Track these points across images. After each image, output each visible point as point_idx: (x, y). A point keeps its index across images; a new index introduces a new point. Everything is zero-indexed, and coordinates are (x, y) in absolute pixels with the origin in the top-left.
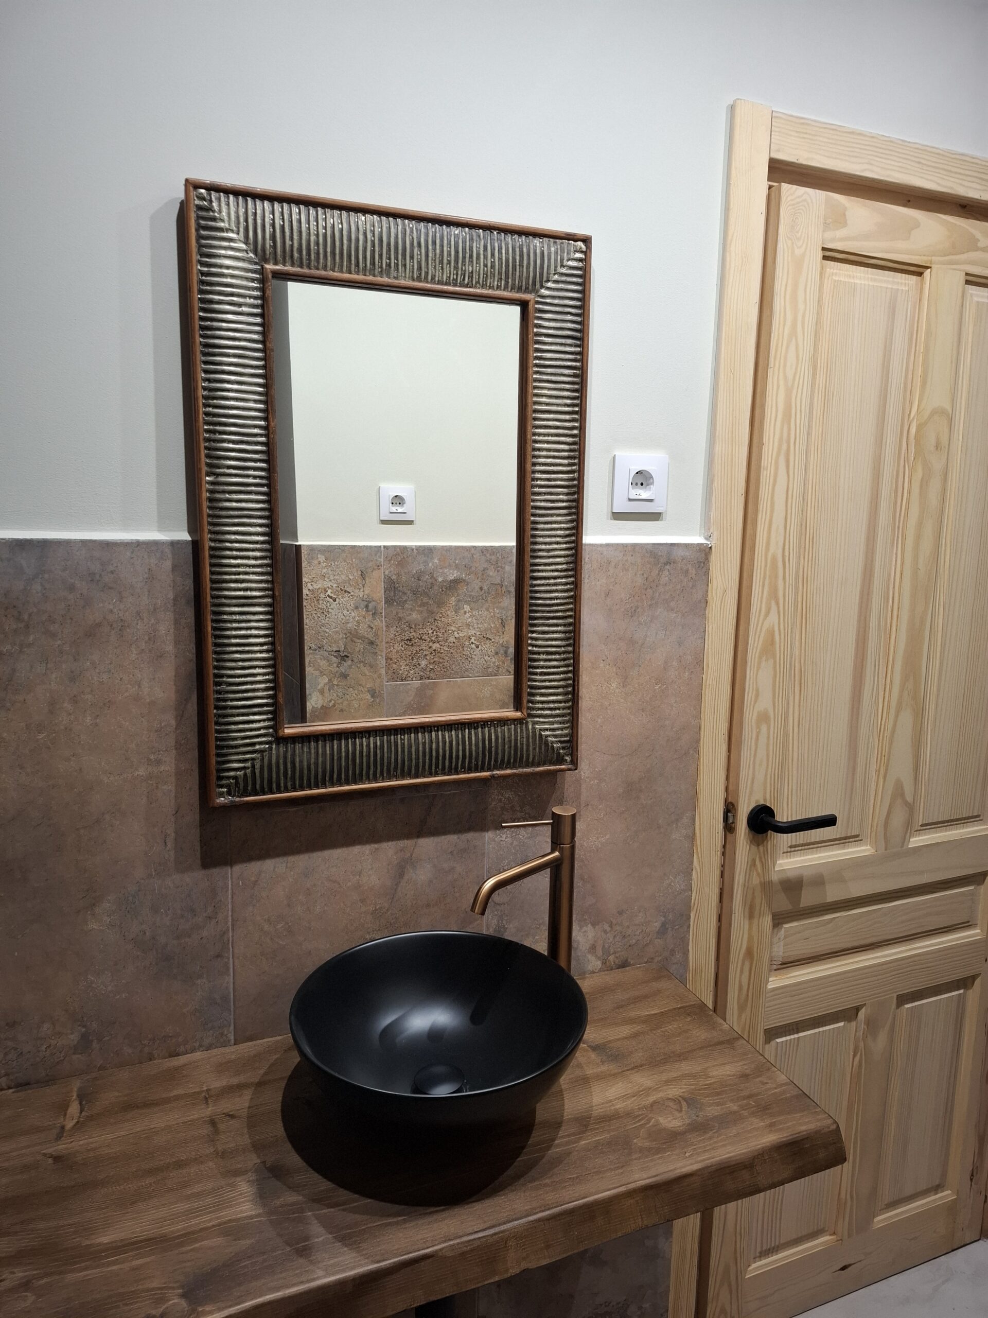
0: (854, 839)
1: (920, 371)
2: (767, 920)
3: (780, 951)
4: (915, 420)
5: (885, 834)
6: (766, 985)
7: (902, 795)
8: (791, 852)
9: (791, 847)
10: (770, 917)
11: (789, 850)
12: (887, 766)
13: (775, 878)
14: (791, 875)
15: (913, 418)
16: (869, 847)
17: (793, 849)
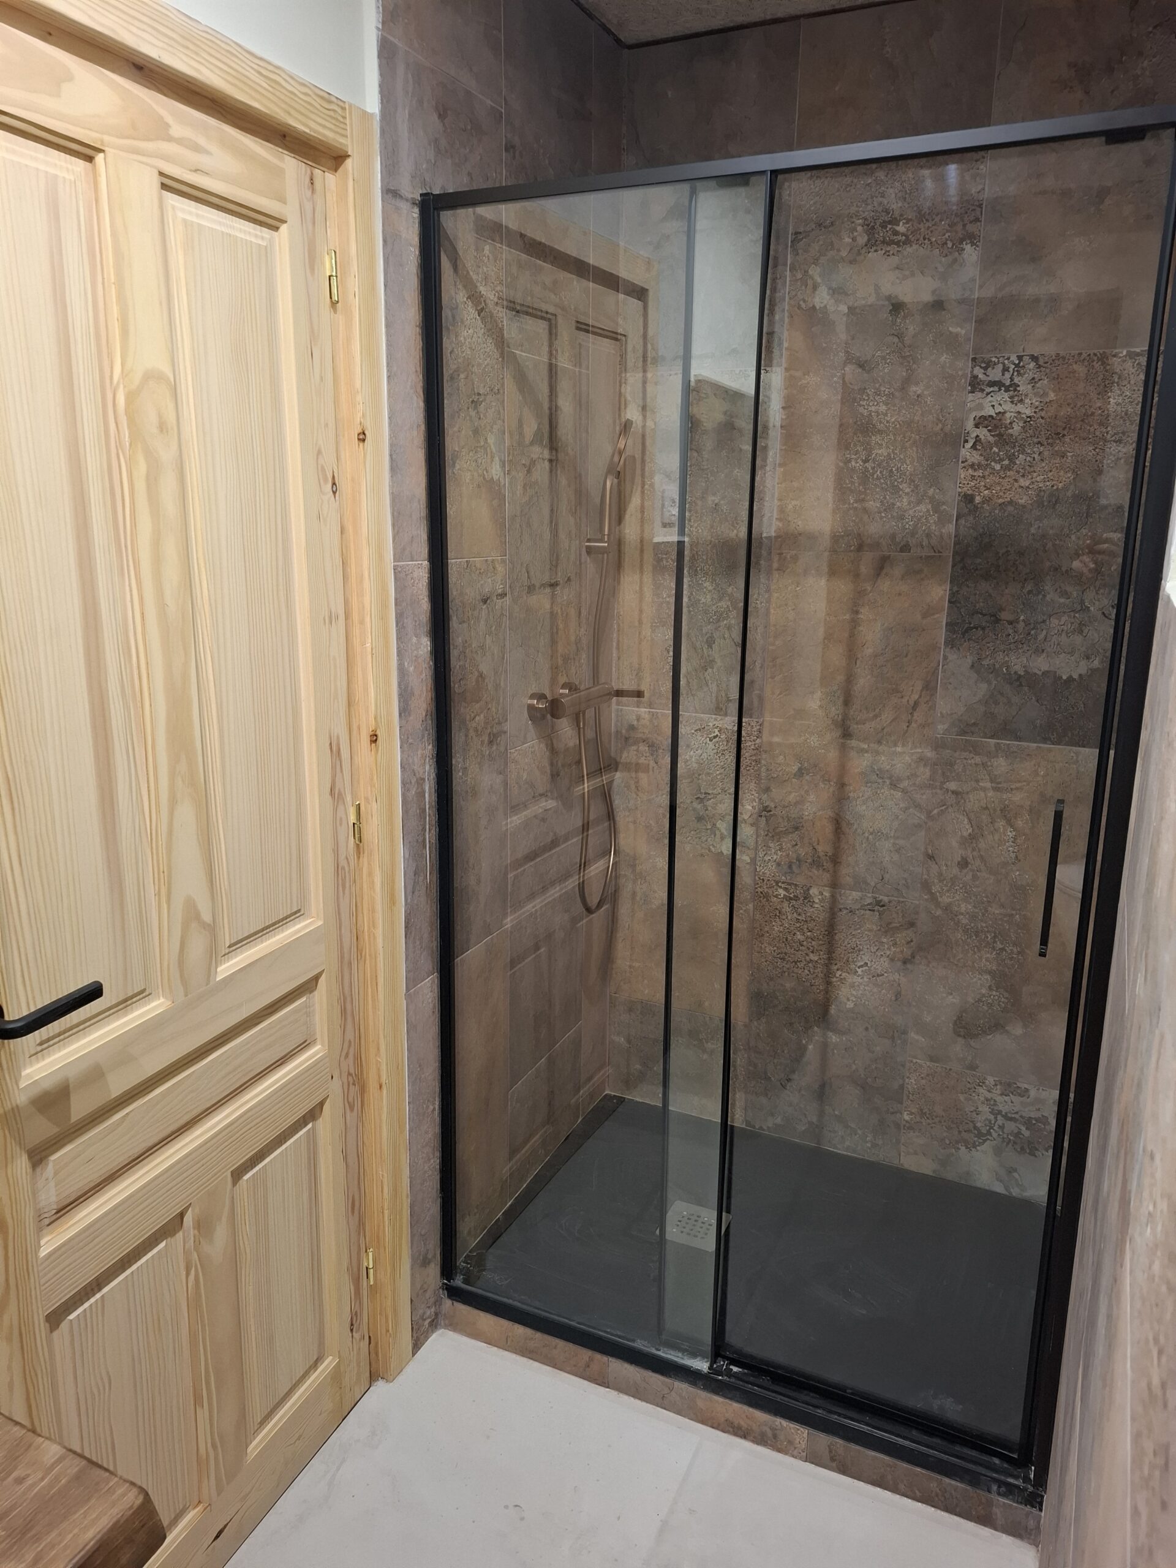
0: (138, 998)
1: (115, 311)
2: (22, 1163)
3: (50, 1196)
4: (121, 386)
5: (182, 976)
6: (36, 1255)
7: (197, 917)
8: (42, 1050)
9: (41, 1044)
10: (25, 1157)
11: (39, 1048)
12: (169, 883)
13: (21, 1099)
14: (47, 1085)
15: (118, 383)
16: (162, 1000)
17: (45, 1045)
